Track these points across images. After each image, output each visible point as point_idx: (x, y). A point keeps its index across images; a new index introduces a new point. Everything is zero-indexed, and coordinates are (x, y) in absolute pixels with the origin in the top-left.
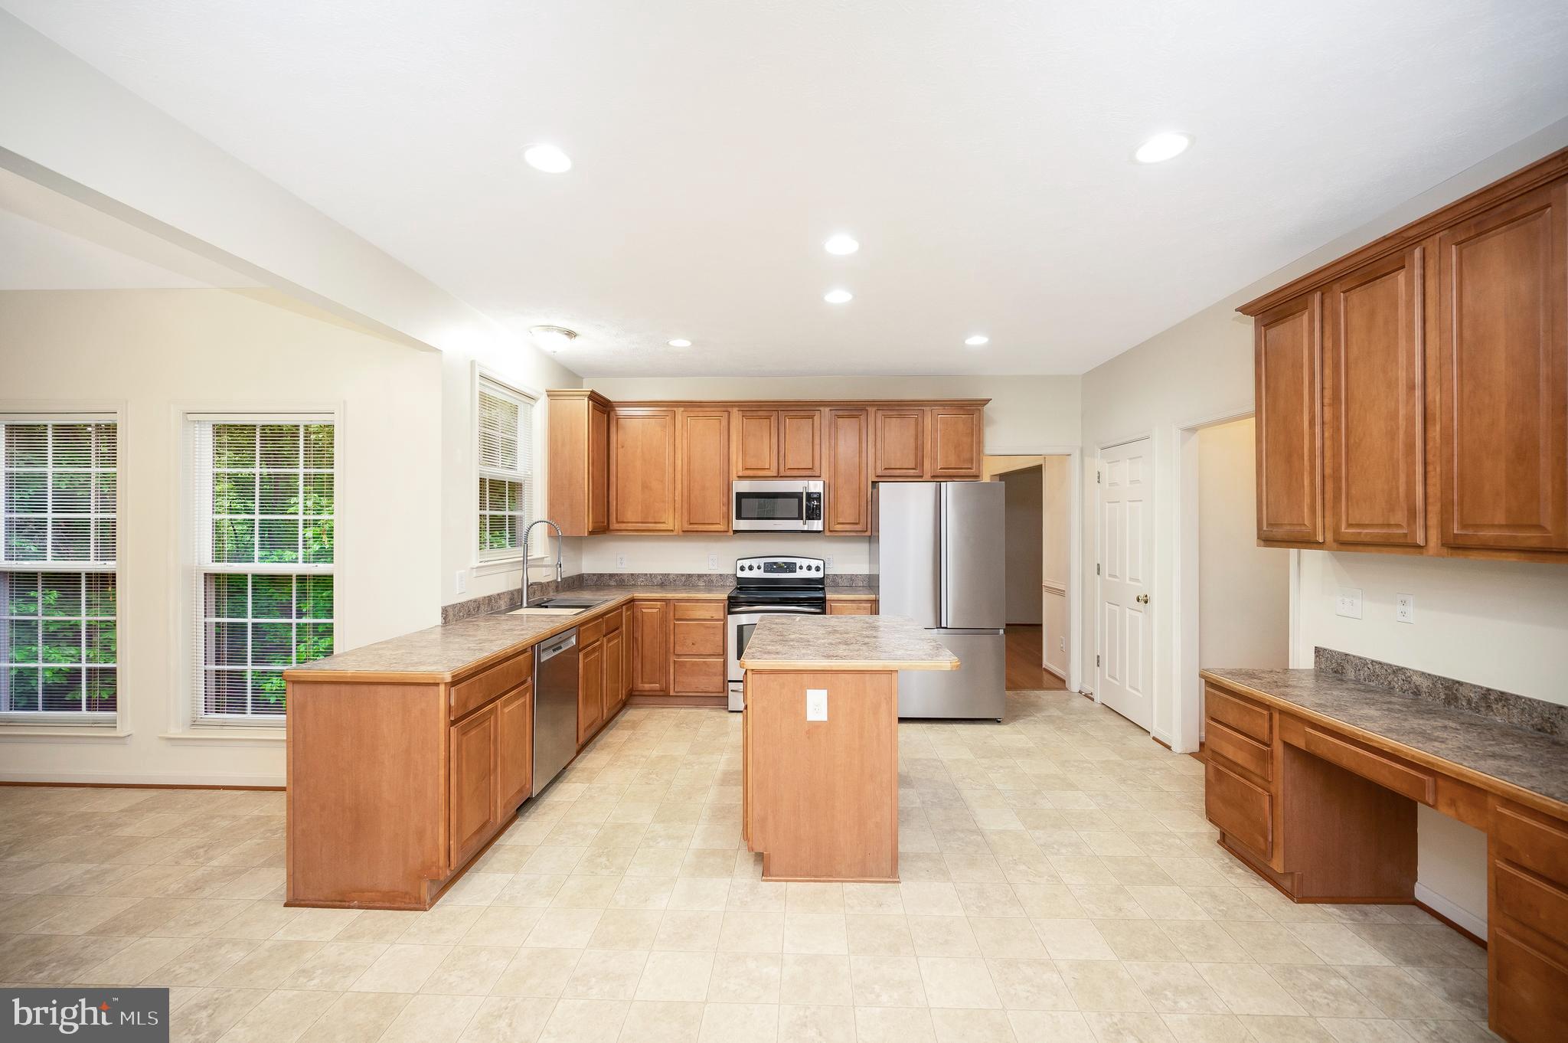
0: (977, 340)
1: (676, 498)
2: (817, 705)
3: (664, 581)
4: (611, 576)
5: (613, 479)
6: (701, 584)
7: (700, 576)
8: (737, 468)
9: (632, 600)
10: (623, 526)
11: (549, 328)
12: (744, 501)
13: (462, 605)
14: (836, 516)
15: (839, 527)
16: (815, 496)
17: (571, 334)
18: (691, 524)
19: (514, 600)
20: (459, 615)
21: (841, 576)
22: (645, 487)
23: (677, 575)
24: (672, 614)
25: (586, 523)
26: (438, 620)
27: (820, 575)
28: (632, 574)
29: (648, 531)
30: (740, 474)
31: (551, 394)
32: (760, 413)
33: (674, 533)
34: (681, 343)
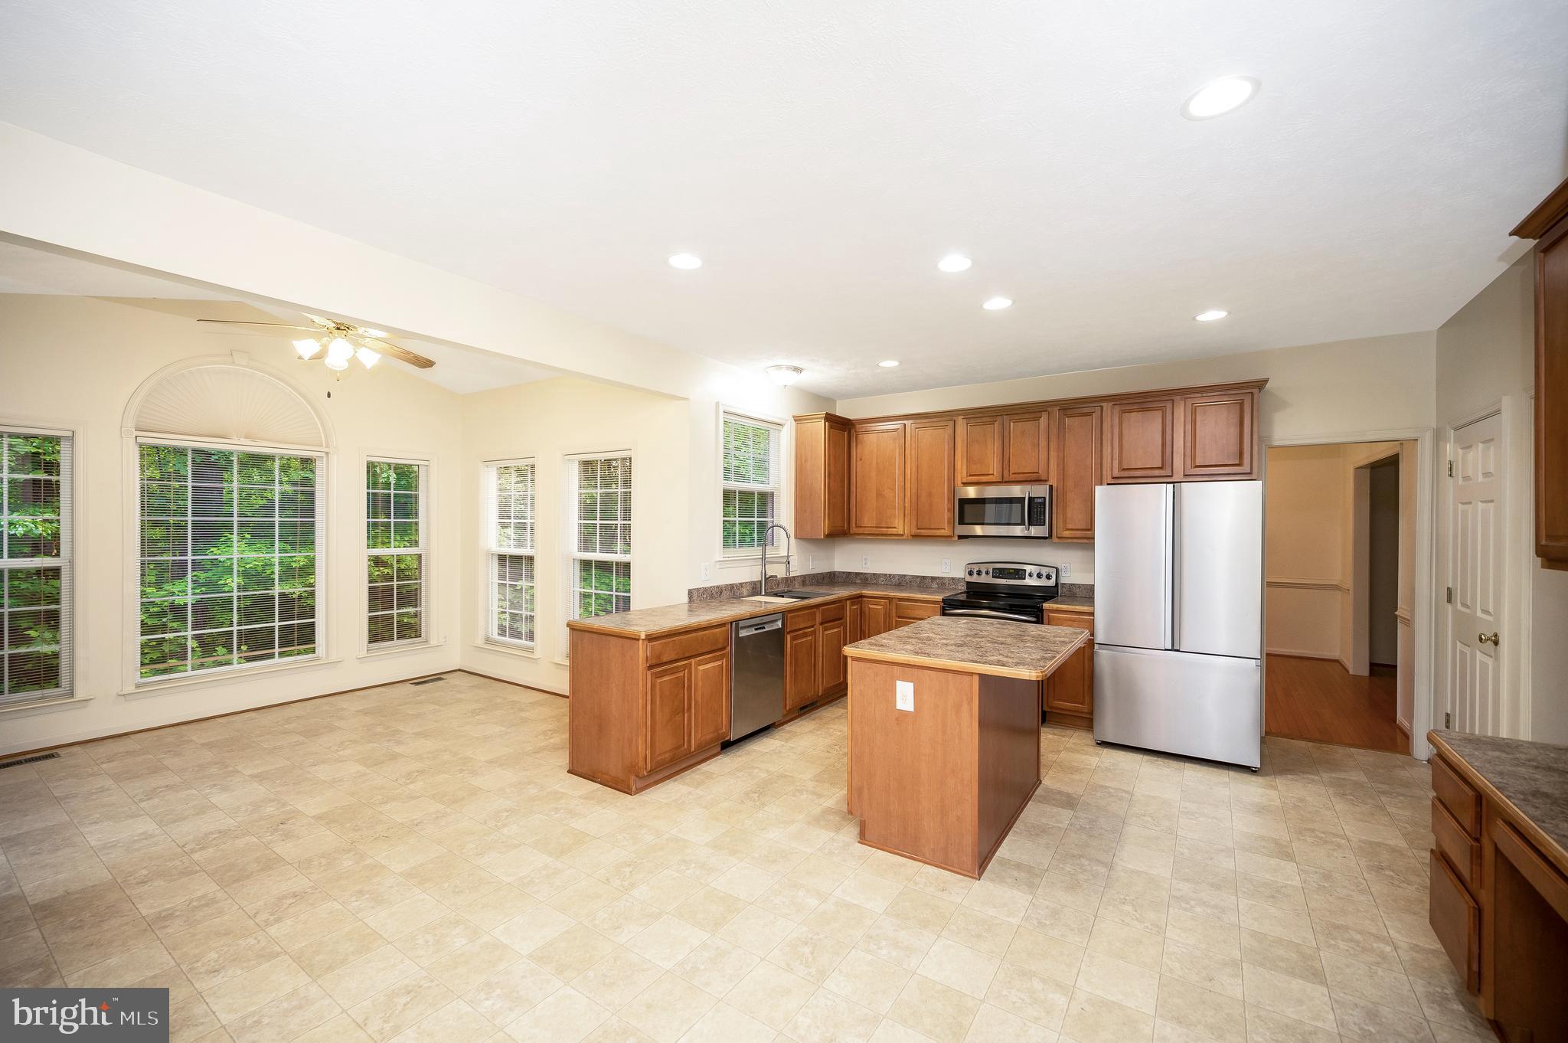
0: (1212, 316)
1: (906, 505)
2: (905, 695)
3: (902, 582)
4: (857, 574)
5: (853, 489)
6: (935, 586)
7: (933, 579)
8: (961, 474)
9: (861, 596)
10: (861, 530)
11: (779, 367)
12: (967, 507)
13: (705, 589)
14: (1065, 521)
15: (1067, 533)
16: (1040, 500)
17: (798, 370)
18: (918, 529)
19: (755, 589)
20: (700, 597)
21: (1079, 586)
22: (879, 495)
23: (913, 577)
24: (894, 611)
25: (822, 527)
26: (686, 599)
27: (1052, 582)
28: (874, 574)
29: (881, 535)
30: (965, 481)
31: (798, 419)
32: (984, 419)
33: (904, 537)
34: (890, 364)
